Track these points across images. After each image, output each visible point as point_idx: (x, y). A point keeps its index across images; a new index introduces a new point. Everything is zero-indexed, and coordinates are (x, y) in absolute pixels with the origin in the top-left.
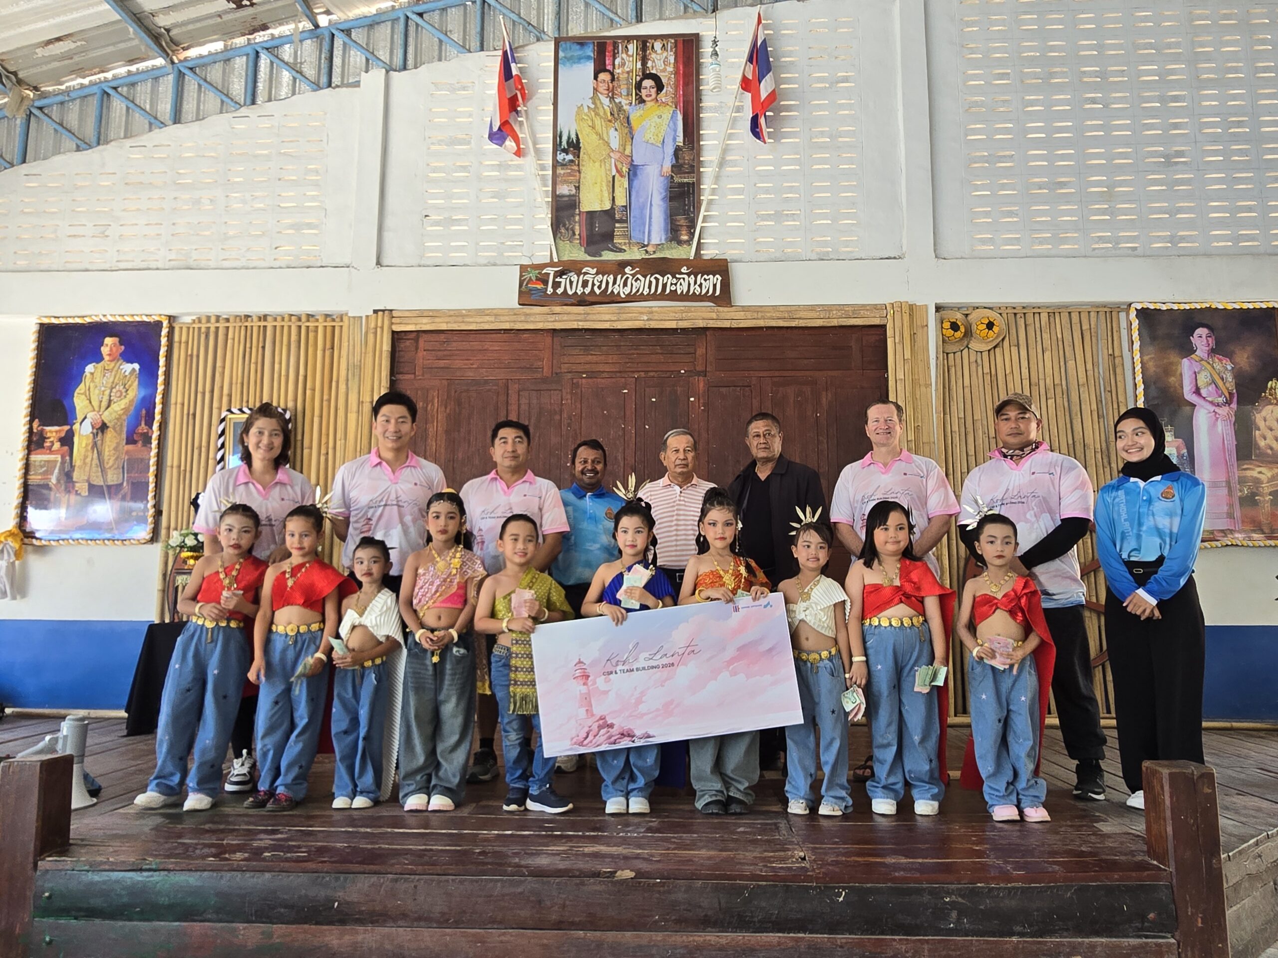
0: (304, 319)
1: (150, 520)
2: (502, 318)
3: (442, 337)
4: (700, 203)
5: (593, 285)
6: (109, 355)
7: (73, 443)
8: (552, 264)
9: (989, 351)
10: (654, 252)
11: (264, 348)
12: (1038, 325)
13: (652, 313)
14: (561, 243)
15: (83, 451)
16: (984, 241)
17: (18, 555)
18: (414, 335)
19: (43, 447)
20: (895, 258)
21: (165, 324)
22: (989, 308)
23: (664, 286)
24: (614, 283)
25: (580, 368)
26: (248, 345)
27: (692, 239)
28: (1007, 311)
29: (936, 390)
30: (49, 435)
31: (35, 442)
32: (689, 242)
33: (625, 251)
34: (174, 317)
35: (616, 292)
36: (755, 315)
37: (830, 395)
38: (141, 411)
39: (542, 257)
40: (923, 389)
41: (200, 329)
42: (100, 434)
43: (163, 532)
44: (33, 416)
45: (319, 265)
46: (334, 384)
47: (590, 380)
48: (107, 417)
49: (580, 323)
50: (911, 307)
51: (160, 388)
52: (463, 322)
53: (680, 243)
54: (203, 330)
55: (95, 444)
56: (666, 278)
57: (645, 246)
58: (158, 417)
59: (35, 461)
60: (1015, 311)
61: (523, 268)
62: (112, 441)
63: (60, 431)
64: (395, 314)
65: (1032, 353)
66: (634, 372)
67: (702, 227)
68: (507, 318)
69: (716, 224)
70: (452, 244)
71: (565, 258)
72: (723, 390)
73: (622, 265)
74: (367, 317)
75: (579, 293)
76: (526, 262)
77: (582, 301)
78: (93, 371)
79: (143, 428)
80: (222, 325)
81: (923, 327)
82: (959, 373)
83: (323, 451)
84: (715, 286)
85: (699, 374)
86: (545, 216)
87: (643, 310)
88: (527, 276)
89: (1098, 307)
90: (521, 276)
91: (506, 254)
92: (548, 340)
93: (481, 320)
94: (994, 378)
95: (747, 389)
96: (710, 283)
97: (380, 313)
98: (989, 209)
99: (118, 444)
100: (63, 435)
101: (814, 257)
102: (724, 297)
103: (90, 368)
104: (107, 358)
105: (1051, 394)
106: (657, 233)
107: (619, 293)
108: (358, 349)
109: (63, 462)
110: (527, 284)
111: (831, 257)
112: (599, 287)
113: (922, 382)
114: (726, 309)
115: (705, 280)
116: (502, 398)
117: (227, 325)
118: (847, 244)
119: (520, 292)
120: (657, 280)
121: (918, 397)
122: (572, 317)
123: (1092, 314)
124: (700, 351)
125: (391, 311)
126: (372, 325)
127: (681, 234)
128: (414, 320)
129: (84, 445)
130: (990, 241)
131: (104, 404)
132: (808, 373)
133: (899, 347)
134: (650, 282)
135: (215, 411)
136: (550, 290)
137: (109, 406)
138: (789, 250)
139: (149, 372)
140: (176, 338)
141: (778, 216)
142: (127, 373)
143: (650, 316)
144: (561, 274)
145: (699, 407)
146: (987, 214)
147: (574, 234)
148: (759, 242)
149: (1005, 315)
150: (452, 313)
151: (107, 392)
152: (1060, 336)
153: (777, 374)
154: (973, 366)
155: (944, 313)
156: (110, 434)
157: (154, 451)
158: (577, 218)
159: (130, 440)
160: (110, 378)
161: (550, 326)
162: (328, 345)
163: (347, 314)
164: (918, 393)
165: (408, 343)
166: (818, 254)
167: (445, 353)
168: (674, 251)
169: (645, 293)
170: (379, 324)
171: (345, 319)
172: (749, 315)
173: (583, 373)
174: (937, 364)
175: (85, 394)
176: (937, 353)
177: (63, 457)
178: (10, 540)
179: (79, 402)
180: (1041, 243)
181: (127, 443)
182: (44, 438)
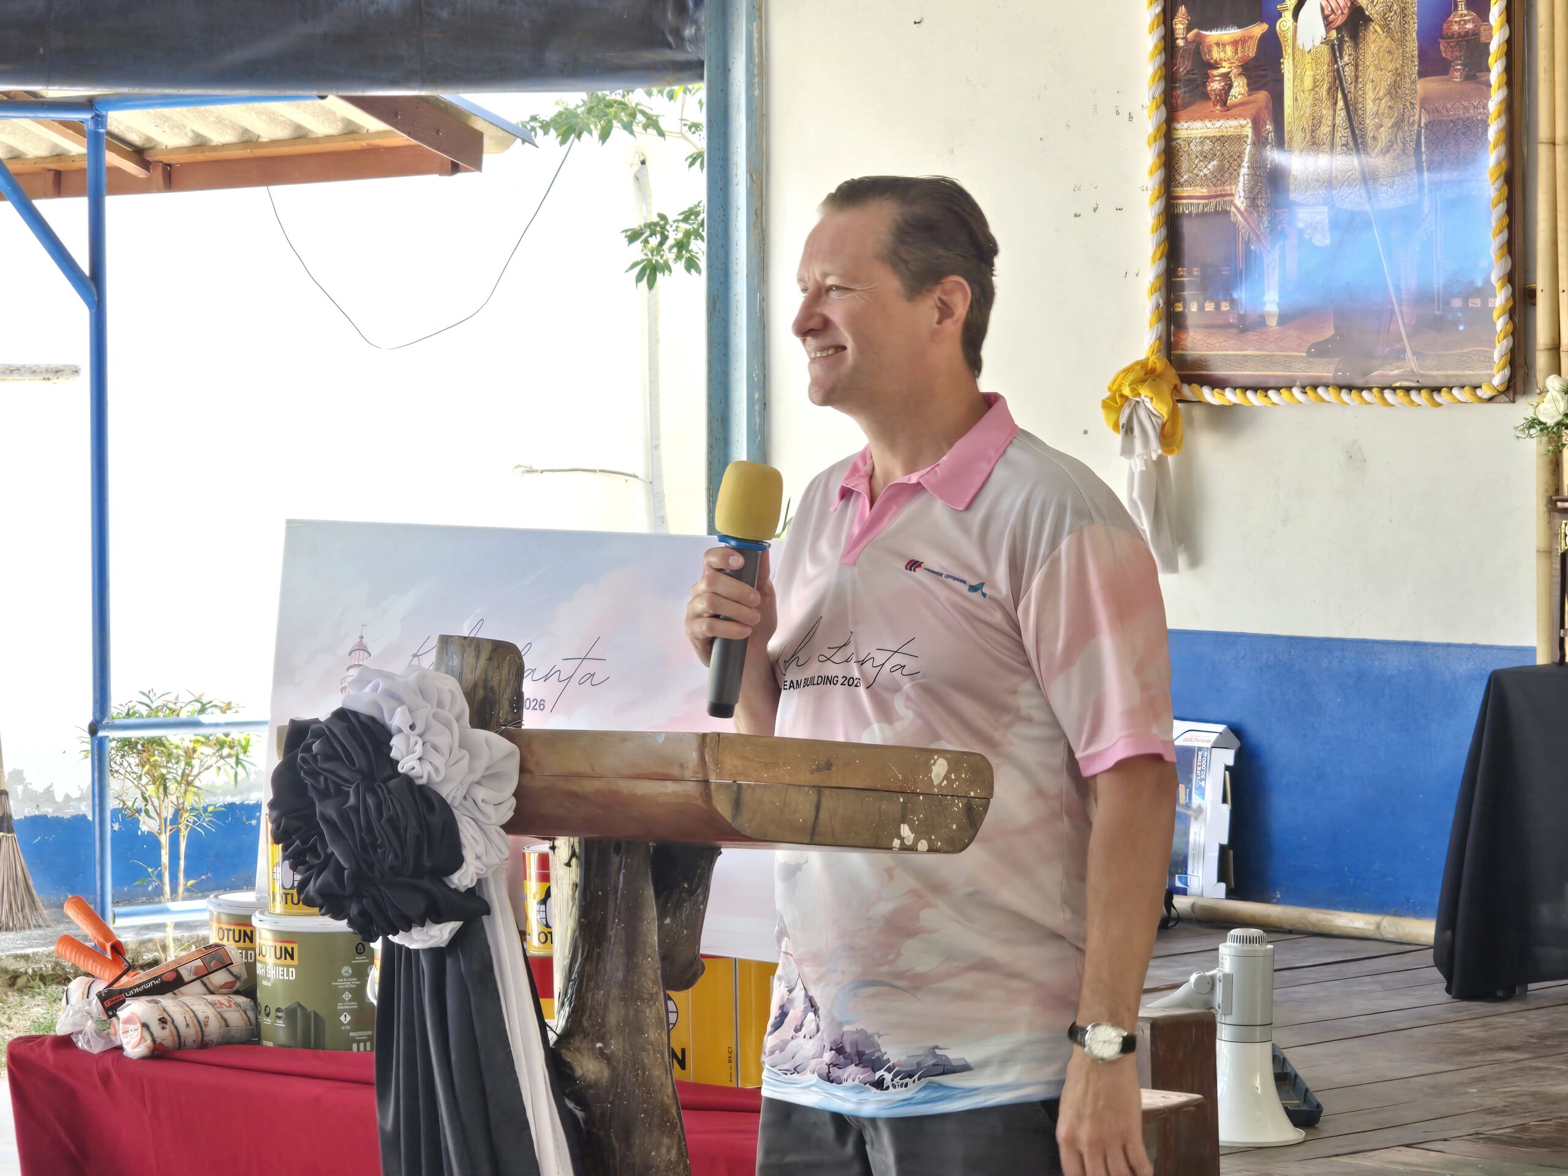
1: (1501, 323)
7: (1280, 80)
15: (1307, 100)
17: (1168, 436)
19: (1206, 96)
30: (1216, 54)
31: (1181, 81)
42: (1348, 45)
43: (1541, 362)
55: (1338, 78)
59: (1189, 141)
63: (1243, 40)
99: (1398, 74)
100: (1251, 52)
109: (1259, 140)
129: (1308, 83)
156: (1375, 40)
157: (1496, 97)
159: (1430, 62)
177: (1257, 125)
178: (1145, 393)
181: (1422, 74)
182: (1204, 66)
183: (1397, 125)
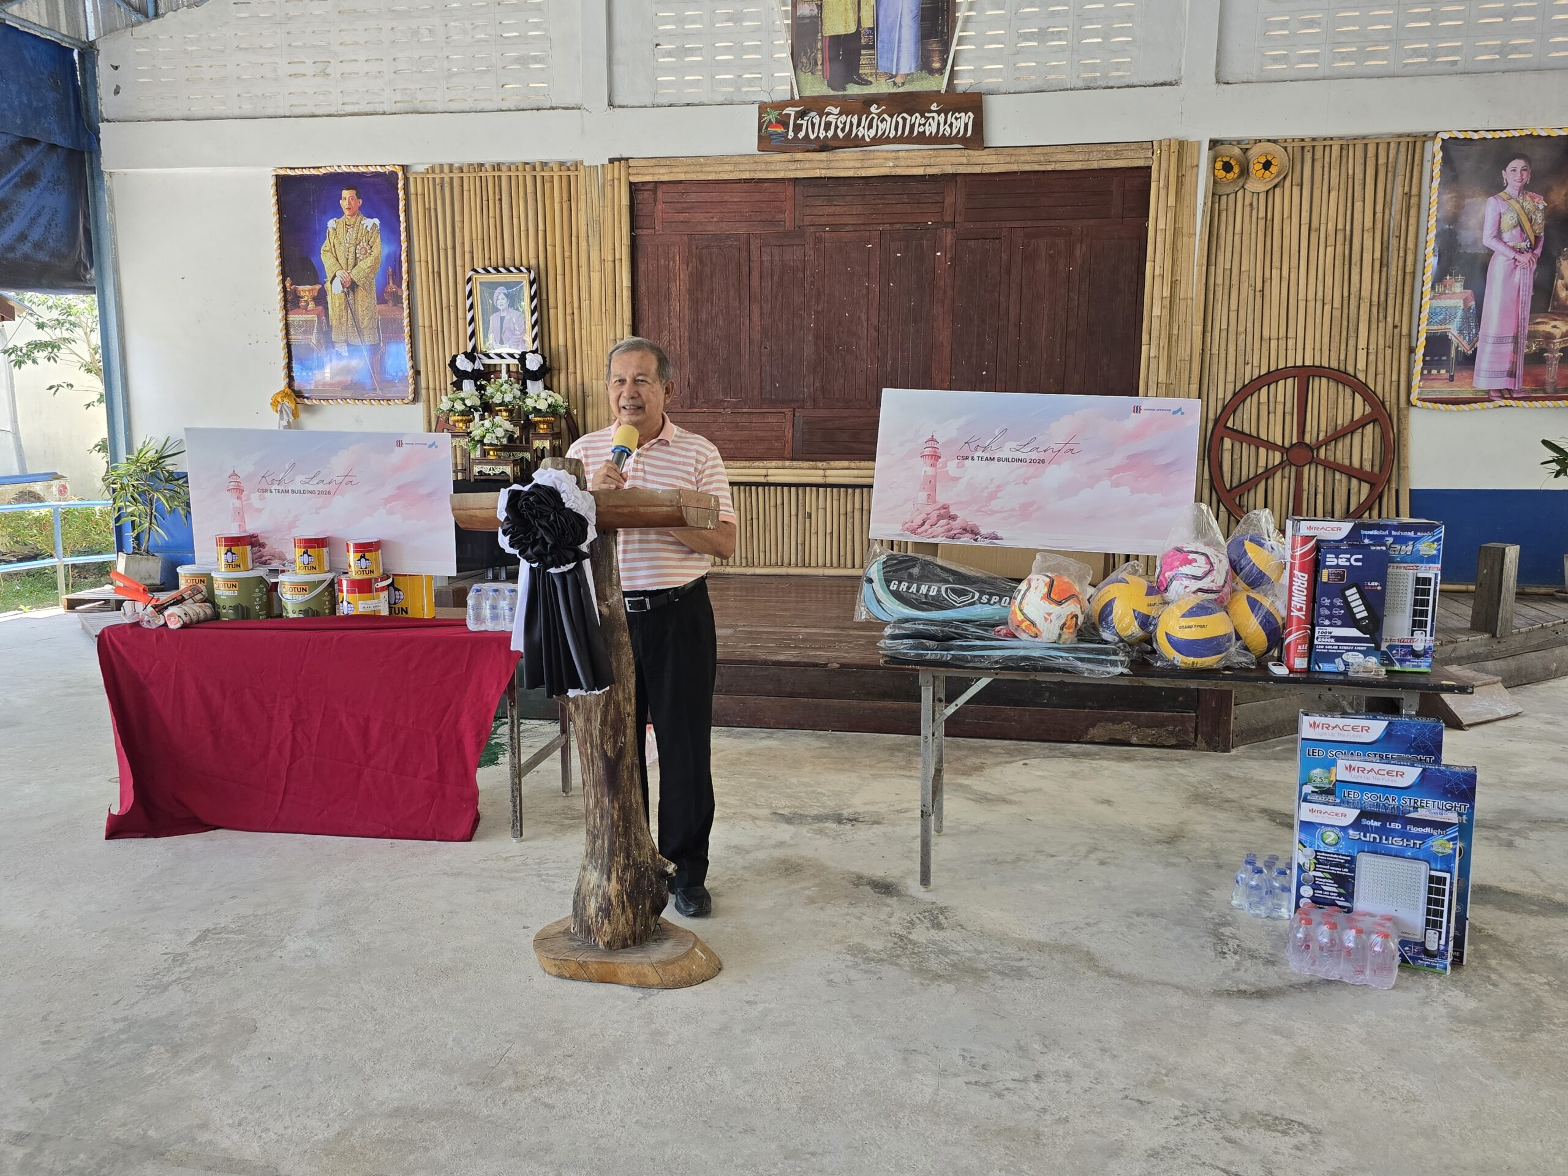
0: (538, 168)
1: (411, 381)
2: (742, 167)
3: (681, 187)
4: (955, 21)
5: (837, 127)
6: (349, 209)
7: (327, 303)
8: (791, 103)
9: (1267, 192)
10: (903, 84)
11: (500, 200)
12: (1327, 160)
13: (898, 158)
14: (802, 76)
15: (337, 310)
16: (1276, 59)
17: (294, 415)
18: (650, 187)
19: (299, 307)
20: (1171, 84)
21: (400, 174)
22: (1275, 141)
23: (912, 127)
24: (859, 125)
25: (823, 221)
26: (485, 198)
27: (944, 66)
28: (1295, 144)
29: (1200, 240)
30: (302, 294)
31: (290, 302)
32: (941, 71)
33: (871, 83)
34: (407, 166)
35: (860, 135)
36: (1008, 159)
37: (1084, 246)
38: (388, 269)
39: (782, 92)
40: (1185, 239)
41: (434, 179)
42: (351, 294)
43: (423, 392)
44: (284, 274)
45: (548, 106)
46: (574, 239)
47: (833, 234)
48: (355, 274)
49: (823, 172)
50: (1181, 144)
51: (404, 246)
52: (701, 172)
53: (932, 72)
54: (438, 181)
55: (348, 303)
56: (914, 117)
57: (892, 77)
58: (405, 276)
59: (293, 321)
60: (1303, 144)
61: (763, 108)
62: (365, 301)
63: (312, 290)
64: (631, 163)
65: (1317, 192)
66: (879, 224)
67: (956, 51)
68: (747, 167)
69: (973, 47)
70: (686, 78)
71: (807, 93)
72: (972, 243)
73: (868, 101)
74: (603, 165)
75: (822, 137)
76: (766, 98)
77: (824, 146)
78: (335, 226)
79: (392, 287)
80: (456, 175)
81: (1192, 167)
82: (1231, 219)
83: (569, 311)
84: (966, 125)
85: (946, 225)
86: (783, 43)
87: (889, 155)
88: (766, 118)
89: (1400, 136)
90: (760, 118)
91: (744, 89)
92: (790, 191)
93: (720, 169)
94: (1269, 224)
95: (997, 241)
96: (962, 122)
97: (616, 163)
98: (1287, 18)
99: (370, 303)
100: (316, 294)
101: (1080, 84)
102: (976, 139)
103: (331, 224)
104: (347, 212)
105: (1331, 241)
106: (907, 63)
107: (864, 135)
108: (596, 202)
109: (320, 322)
110: (766, 128)
111: (1099, 83)
112: (843, 130)
113: (1185, 231)
114: (977, 153)
115: (956, 119)
116: (744, 254)
117: (461, 175)
118: (1118, 66)
119: (760, 137)
120: (904, 119)
121: (1179, 248)
122: (814, 165)
123: (1392, 145)
124: (949, 200)
125: (627, 159)
126: (609, 177)
127: (933, 61)
128: (651, 170)
129: (337, 305)
130: (1284, 58)
131: (351, 261)
132: (1062, 223)
133: (1163, 193)
134: (897, 123)
135: (459, 269)
136: (791, 135)
137: (355, 265)
138: (1053, 77)
139: (390, 228)
140: (412, 190)
141: (1043, 35)
142: (369, 229)
143: (896, 163)
144: (801, 115)
145: (946, 263)
146: (1284, 25)
147: (816, 64)
148: (1019, 68)
149: (1290, 149)
150: (690, 161)
151: (352, 249)
152: (1351, 172)
153: (1029, 223)
154: (1247, 209)
155: (1220, 148)
156: (360, 294)
157: (406, 312)
158: (819, 45)
159: (381, 300)
160: (352, 233)
161: (791, 175)
162: (565, 198)
163: (582, 162)
164: (1179, 244)
165: (646, 194)
166: (1084, 80)
167: (684, 205)
168: (924, 82)
169: (891, 136)
170: (616, 175)
171: (581, 168)
172: (1002, 159)
173: (826, 225)
174: (1204, 211)
175: (330, 251)
176: (1205, 197)
177: (319, 317)
178: (286, 400)
179: (327, 260)
180: (1343, 59)
181: (378, 304)
182: (297, 298)
183: (370, 319)
